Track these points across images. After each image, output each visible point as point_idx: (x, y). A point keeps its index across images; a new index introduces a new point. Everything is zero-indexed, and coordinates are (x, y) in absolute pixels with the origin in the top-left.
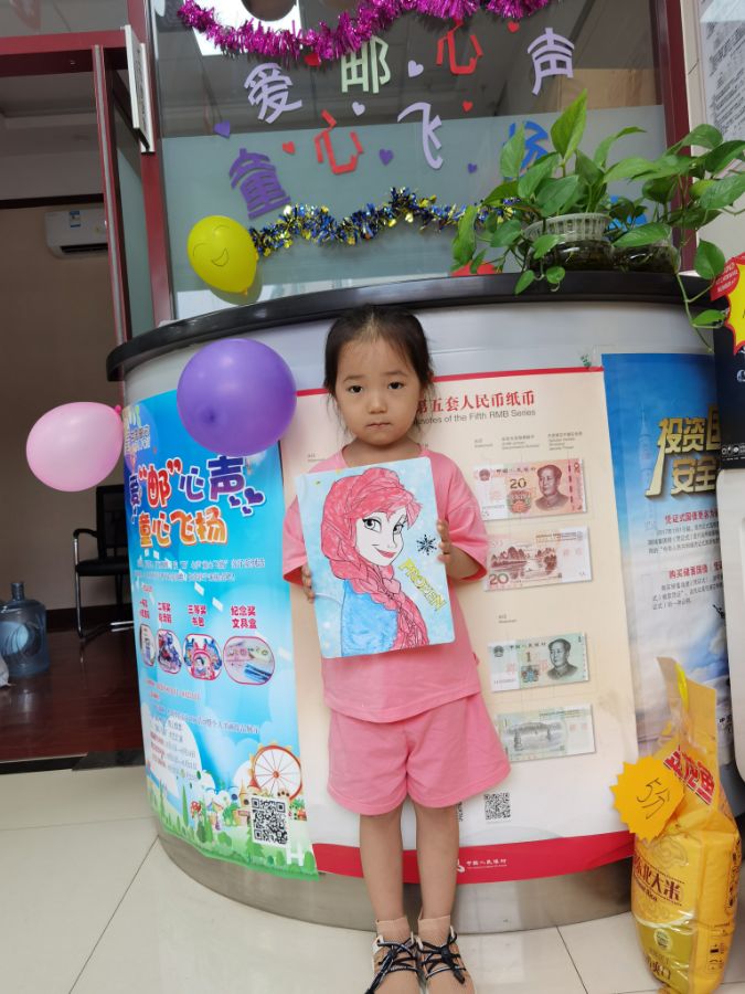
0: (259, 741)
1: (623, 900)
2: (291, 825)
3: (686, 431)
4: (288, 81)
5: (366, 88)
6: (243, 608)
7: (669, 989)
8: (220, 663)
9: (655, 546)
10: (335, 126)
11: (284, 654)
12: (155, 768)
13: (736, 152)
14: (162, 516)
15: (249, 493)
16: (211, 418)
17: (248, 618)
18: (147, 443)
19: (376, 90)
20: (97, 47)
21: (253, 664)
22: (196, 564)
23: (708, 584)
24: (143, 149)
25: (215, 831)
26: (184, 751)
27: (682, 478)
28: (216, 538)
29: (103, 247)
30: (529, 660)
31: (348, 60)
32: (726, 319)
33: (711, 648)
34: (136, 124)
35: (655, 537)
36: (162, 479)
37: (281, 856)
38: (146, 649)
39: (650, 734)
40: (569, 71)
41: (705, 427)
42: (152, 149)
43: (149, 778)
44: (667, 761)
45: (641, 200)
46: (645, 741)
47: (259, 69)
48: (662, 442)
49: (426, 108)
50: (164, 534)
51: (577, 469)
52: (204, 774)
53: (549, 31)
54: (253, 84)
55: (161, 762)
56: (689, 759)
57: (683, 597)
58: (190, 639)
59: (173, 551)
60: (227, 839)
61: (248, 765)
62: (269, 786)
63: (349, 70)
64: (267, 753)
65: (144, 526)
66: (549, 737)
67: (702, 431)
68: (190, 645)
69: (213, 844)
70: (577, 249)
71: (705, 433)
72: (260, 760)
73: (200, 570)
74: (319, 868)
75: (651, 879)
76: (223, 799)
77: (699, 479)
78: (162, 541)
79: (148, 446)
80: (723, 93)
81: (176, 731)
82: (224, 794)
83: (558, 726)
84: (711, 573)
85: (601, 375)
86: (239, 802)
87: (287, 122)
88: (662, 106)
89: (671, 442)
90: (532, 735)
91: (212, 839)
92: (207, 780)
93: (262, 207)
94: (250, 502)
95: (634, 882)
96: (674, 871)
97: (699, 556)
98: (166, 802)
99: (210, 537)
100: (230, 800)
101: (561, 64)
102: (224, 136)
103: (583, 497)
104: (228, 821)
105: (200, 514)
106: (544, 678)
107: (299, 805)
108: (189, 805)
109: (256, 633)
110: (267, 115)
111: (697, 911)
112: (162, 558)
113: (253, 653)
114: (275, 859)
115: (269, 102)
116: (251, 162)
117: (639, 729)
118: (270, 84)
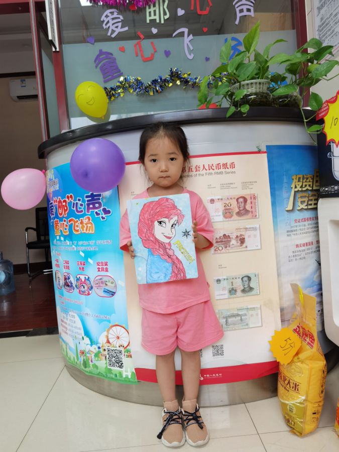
0: (110, 323)
1: (274, 392)
2: (125, 360)
3: (304, 181)
4: (122, 18)
5: (158, 21)
6: (102, 263)
7: (294, 430)
8: (92, 288)
9: (289, 233)
10: (144, 39)
11: (121, 283)
12: (63, 335)
13: (328, 51)
14: (65, 221)
15: (104, 210)
16: (86, 175)
17: (105, 267)
18: (57, 187)
19: (162, 22)
20: (31, 1)
21: (107, 288)
22: (80, 243)
23: (314, 250)
24: (54, 50)
25: (90, 363)
26: (76, 327)
27: (302, 202)
28: (89, 231)
29: (36, 97)
30: (232, 285)
31: (150, 8)
32: (323, 129)
33: (314, 280)
34: (50, 38)
35: (290, 229)
36: (64, 204)
37: (121, 374)
38: (58, 282)
39: (286, 318)
40: (252, 14)
41: (313, 179)
42: (58, 50)
43: (61, 340)
44: (294, 329)
45: (284, 74)
46: (284, 321)
47: (108, 12)
48: (293, 186)
49: (186, 30)
50: (66, 229)
51: (255, 198)
52: (85, 337)
54: (105, 19)
55: (66, 333)
56: (304, 329)
57: (302, 256)
58: (78, 277)
59: (70, 237)
60: (96, 367)
61: (105, 333)
62: (115, 343)
63: (150, 12)
64: (114, 328)
65: (57, 226)
66: (241, 319)
67: (311, 180)
68: (78, 279)
69: (90, 369)
70: (255, 96)
71: (313, 182)
72: (111, 331)
73: (82, 245)
74: (138, 379)
75: (286, 382)
76: (94, 349)
77: (310, 203)
78: (65, 232)
79: (58, 189)
80: (323, 24)
81: (73, 319)
82: (94, 346)
83: (245, 315)
84: (315, 245)
85: (265, 155)
86: (101, 350)
87: (121, 37)
88: (295, 30)
89: (297, 186)
90: (234, 319)
91: (89, 367)
92: (87, 340)
93: (110, 77)
94: (105, 214)
95: (279, 383)
96: (297, 378)
97: (309, 238)
98: (68, 350)
99: (86, 230)
100: (97, 349)
101: (249, 10)
102: (92, 44)
103: (257, 211)
104: (96, 359)
105: (82, 220)
106: (239, 293)
107: (129, 351)
108: (79, 351)
109: (108, 274)
110: (112, 34)
111: (307, 396)
112: (65, 240)
113: (107, 283)
114: (118, 375)
115: (112, 27)
116: (104, 56)
117: (282, 315)
118: (113, 19)
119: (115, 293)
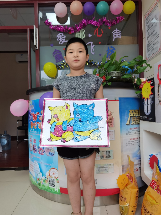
0: (51, 167)
1: (118, 202)
2: (56, 184)
3: (135, 112)
4: (65, 37)
8: (44, 152)
9: (127, 134)
11: (56, 151)
13: (145, 62)
14: (35, 123)
18: (33, 108)
20: (28, 29)
21: (50, 152)
23: (138, 141)
24: (36, 49)
25: (42, 184)
26: (37, 168)
27: (133, 121)
30: (102, 154)
31: (77, 33)
33: (138, 154)
34: (35, 44)
35: (127, 132)
36: (35, 116)
37: (54, 190)
39: (125, 170)
40: (120, 37)
41: (138, 111)
42: (38, 49)
43: (30, 173)
44: (127, 175)
46: (123, 171)
47: (60, 34)
48: (130, 114)
49: (92, 43)
50: (35, 126)
52: (40, 173)
53: (117, 29)
54: (58, 37)
55: (32, 170)
56: (130, 175)
57: (133, 144)
59: (37, 130)
60: (44, 186)
61: (49, 171)
62: (52, 176)
63: (77, 35)
64: (52, 169)
65: (32, 124)
66: (105, 169)
68: (39, 148)
69: (41, 187)
70: (115, 78)
71: (138, 113)
72: (51, 171)
74: (61, 192)
75: (122, 197)
76: (43, 178)
77: (137, 121)
78: (35, 127)
79: (33, 109)
80: (149, 44)
81: (36, 164)
82: (44, 177)
83: (107, 167)
84: (138, 139)
85: (118, 101)
87: (64, 45)
88: (138, 45)
90: (102, 169)
91: (41, 186)
92: (41, 174)
93: (59, 60)
95: (119, 198)
97: (136, 136)
98: (33, 178)
100: (45, 178)
102: (52, 47)
103: (114, 124)
104: (44, 182)
106: (105, 158)
107: (58, 180)
108: (37, 179)
110: (61, 43)
112: (35, 131)
113: (51, 150)
114: (53, 190)
115: (61, 40)
116: (57, 52)
117: (122, 169)
118: (62, 37)
119: (54, 155)
